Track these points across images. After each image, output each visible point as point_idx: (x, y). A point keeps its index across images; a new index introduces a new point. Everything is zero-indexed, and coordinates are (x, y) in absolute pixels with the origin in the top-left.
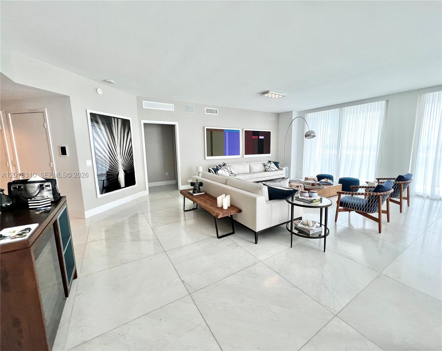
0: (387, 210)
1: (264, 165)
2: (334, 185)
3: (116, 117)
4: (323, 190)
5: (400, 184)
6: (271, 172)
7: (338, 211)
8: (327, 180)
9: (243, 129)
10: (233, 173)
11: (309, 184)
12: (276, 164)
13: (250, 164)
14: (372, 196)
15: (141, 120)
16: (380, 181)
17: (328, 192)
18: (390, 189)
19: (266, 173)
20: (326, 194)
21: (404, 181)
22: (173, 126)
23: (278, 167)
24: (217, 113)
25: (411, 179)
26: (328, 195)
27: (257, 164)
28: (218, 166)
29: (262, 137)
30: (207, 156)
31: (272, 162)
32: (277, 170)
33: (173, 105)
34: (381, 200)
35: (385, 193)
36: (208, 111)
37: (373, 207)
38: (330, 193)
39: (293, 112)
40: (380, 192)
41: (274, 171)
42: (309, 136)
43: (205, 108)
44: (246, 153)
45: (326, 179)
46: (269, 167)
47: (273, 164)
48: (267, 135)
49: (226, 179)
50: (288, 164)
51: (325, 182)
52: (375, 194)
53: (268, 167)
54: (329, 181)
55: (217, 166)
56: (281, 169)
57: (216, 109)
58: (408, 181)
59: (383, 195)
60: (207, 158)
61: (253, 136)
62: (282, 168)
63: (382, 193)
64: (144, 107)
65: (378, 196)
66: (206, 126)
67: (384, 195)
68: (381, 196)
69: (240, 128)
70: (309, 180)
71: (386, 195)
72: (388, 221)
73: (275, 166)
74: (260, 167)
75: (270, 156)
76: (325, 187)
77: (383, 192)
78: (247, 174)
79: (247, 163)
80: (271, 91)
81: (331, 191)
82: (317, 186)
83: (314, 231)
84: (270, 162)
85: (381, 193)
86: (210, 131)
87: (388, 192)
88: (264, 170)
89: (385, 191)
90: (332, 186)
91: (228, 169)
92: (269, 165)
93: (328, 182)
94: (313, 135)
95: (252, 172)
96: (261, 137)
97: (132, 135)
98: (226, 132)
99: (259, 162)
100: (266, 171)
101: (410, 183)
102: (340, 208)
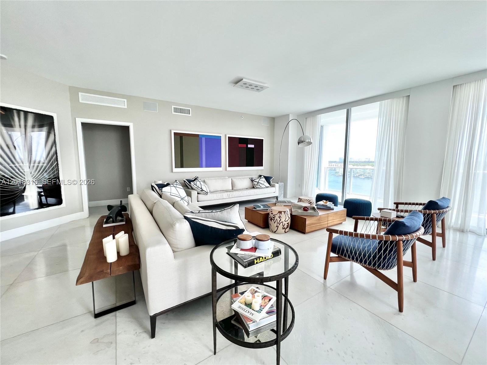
0: (412, 262)
1: (251, 180)
2: (334, 211)
3: (23, 110)
4: (318, 217)
5: (432, 215)
6: (260, 189)
7: (328, 260)
8: (326, 203)
9: (226, 135)
10: (203, 191)
11: (300, 207)
12: (268, 179)
13: (233, 179)
14: (386, 242)
15: (76, 118)
16: (401, 207)
17: (325, 221)
18: (418, 230)
19: (253, 190)
20: (322, 224)
21: (438, 210)
22: (127, 128)
23: (269, 183)
24: (189, 114)
25: (448, 207)
26: (326, 224)
27: (243, 178)
28: (186, 181)
29: (252, 146)
30: (175, 168)
31: (262, 177)
32: (268, 187)
33: (125, 100)
34: (402, 249)
35: (409, 237)
36: (176, 110)
37: (388, 260)
38: (329, 222)
39: (290, 115)
40: (399, 235)
41: (264, 188)
42: (302, 142)
43: (173, 107)
44: (231, 165)
45: (325, 201)
46: (258, 182)
47: (264, 179)
48: (259, 143)
49: (155, 202)
50: (284, 180)
51: (323, 205)
52: (391, 238)
53: (256, 183)
54: (329, 204)
55: (184, 181)
56: (273, 186)
57: (189, 109)
58: (445, 210)
59: (405, 241)
60: (175, 170)
61: (239, 144)
62: (275, 184)
63: (404, 238)
64: (80, 101)
65: (396, 241)
66: (173, 130)
67: (408, 241)
68: (401, 242)
69: (221, 134)
70: (303, 202)
71: (412, 240)
72: (415, 280)
73: (265, 181)
74: (246, 183)
75: (263, 169)
76: (321, 213)
77: (405, 234)
78: (227, 191)
79: (229, 177)
80: (246, 79)
81: (330, 218)
82: (310, 211)
83: (258, 324)
84: (260, 176)
85: (401, 238)
86: (179, 136)
87: (414, 235)
88: (252, 186)
89: (409, 234)
90: (332, 211)
91: (198, 185)
92: (257, 180)
93: (327, 206)
94: (307, 141)
95: (235, 189)
96: (250, 146)
97: (56, 136)
98: (203, 138)
99: (246, 177)
100: (254, 188)
101: (446, 212)
102: (332, 255)
